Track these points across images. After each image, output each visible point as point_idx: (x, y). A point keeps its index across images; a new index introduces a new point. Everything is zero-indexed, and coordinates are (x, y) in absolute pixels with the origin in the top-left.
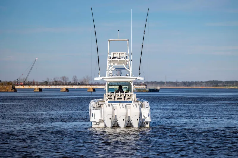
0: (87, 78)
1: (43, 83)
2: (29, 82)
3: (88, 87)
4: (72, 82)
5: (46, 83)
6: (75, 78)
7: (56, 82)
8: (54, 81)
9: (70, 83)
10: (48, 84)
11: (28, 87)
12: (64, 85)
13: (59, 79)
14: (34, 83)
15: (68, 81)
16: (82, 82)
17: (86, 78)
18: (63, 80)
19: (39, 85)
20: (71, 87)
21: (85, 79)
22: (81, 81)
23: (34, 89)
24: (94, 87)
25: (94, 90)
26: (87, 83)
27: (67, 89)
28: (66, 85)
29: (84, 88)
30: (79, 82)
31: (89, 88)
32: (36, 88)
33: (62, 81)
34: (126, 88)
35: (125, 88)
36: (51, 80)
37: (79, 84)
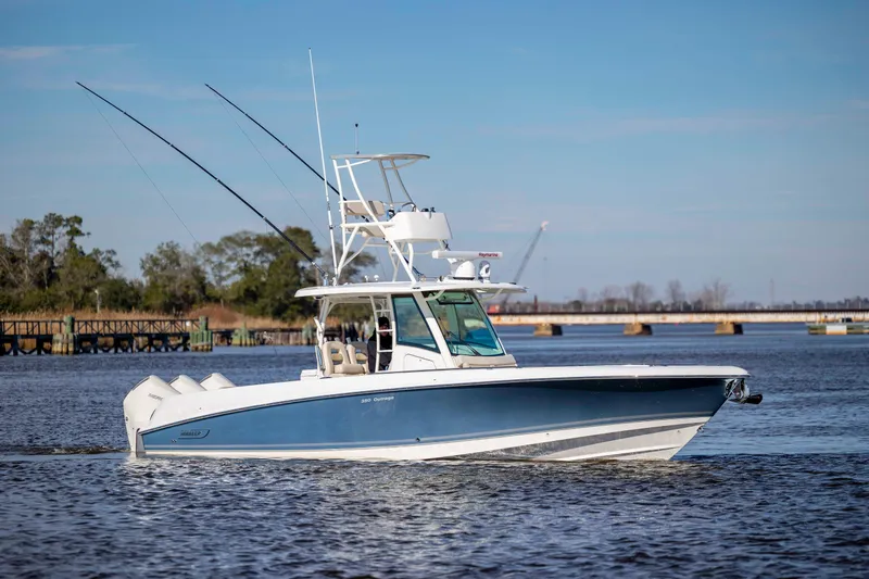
0: (716, 288)
1: (565, 306)
2: (518, 303)
3: (717, 318)
4: (667, 301)
5: (578, 308)
6: (674, 289)
7: (611, 302)
8: (603, 298)
9: (658, 304)
10: (584, 310)
11: (515, 320)
12: (636, 313)
13: (622, 293)
14: (535, 306)
15: (652, 300)
16: (699, 302)
17: (712, 288)
18: (636, 294)
19: (552, 313)
20: (661, 321)
21: (708, 292)
22: (696, 299)
23: (536, 327)
24: (739, 318)
25: (738, 328)
26: (716, 305)
27: (647, 328)
28: (644, 312)
29: (703, 323)
30: (689, 303)
31: (721, 323)
32: (541, 325)
33: (631, 299)
34: (849, 320)
35: (843, 320)
36: (594, 295)
37: (688, 310)
